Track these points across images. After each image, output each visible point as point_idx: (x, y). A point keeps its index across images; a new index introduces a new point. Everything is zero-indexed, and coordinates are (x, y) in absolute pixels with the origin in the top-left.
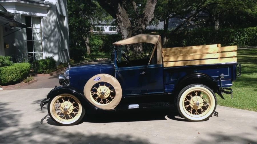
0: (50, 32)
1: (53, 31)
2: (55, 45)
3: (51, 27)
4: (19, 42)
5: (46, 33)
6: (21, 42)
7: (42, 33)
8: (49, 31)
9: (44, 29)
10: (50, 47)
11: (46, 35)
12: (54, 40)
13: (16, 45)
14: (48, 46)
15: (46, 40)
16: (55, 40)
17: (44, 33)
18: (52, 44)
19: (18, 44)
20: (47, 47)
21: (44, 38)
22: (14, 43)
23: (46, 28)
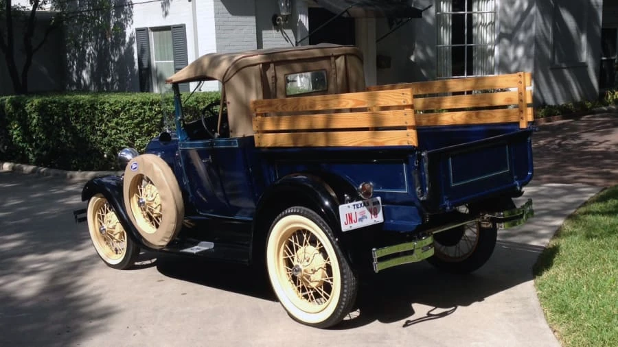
0: (518, 18)
1: (524, 14)
2: (526, 54)
3: (521, 5)
4: (424, 51)
5: (505, 20)
6: (429, 51)
7: (497, 24)
8: (516, 14)
9: (503, 10)
10: (515, 58)
11: (506, 27)
12: (526, 40)
13: (415, 59)
14: (511, 56)
15: (505, 41)
16: (530, 38)
17: (502, 22)
18: (520, 51)
19: (420, 55)
20: (506, 60)
21: (501, 36)
22: (412, 54)
23: (508, 10)
